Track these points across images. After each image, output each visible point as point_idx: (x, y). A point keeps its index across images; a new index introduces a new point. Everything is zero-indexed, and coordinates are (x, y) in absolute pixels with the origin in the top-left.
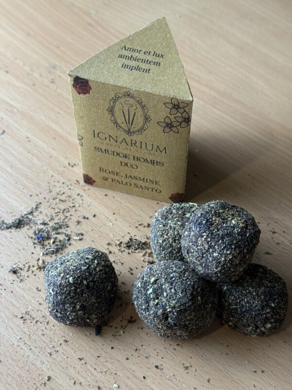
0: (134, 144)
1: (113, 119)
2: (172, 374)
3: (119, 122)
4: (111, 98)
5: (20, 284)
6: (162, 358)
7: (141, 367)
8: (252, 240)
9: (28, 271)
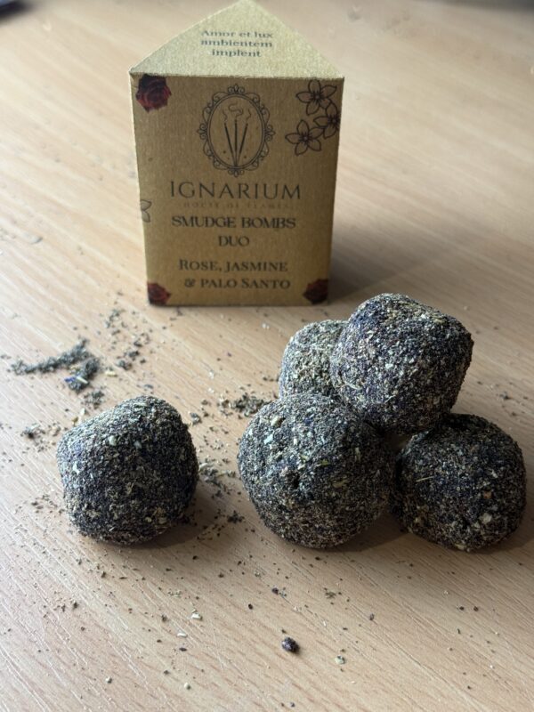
0: (244, 191)
1: (207, 147)
2: (302, 604)
3: (217, 151)
4: (205, 105)
5: (38, 454)
6: (287, 578)
7: (246, 590)
8: (456, 346)
9: (55, 435)
